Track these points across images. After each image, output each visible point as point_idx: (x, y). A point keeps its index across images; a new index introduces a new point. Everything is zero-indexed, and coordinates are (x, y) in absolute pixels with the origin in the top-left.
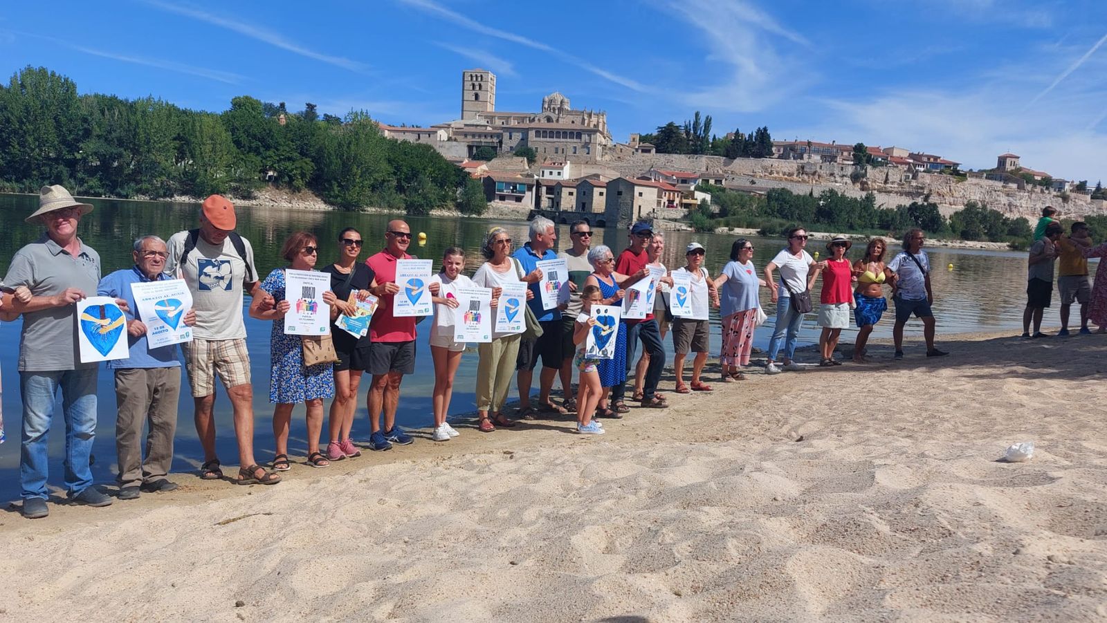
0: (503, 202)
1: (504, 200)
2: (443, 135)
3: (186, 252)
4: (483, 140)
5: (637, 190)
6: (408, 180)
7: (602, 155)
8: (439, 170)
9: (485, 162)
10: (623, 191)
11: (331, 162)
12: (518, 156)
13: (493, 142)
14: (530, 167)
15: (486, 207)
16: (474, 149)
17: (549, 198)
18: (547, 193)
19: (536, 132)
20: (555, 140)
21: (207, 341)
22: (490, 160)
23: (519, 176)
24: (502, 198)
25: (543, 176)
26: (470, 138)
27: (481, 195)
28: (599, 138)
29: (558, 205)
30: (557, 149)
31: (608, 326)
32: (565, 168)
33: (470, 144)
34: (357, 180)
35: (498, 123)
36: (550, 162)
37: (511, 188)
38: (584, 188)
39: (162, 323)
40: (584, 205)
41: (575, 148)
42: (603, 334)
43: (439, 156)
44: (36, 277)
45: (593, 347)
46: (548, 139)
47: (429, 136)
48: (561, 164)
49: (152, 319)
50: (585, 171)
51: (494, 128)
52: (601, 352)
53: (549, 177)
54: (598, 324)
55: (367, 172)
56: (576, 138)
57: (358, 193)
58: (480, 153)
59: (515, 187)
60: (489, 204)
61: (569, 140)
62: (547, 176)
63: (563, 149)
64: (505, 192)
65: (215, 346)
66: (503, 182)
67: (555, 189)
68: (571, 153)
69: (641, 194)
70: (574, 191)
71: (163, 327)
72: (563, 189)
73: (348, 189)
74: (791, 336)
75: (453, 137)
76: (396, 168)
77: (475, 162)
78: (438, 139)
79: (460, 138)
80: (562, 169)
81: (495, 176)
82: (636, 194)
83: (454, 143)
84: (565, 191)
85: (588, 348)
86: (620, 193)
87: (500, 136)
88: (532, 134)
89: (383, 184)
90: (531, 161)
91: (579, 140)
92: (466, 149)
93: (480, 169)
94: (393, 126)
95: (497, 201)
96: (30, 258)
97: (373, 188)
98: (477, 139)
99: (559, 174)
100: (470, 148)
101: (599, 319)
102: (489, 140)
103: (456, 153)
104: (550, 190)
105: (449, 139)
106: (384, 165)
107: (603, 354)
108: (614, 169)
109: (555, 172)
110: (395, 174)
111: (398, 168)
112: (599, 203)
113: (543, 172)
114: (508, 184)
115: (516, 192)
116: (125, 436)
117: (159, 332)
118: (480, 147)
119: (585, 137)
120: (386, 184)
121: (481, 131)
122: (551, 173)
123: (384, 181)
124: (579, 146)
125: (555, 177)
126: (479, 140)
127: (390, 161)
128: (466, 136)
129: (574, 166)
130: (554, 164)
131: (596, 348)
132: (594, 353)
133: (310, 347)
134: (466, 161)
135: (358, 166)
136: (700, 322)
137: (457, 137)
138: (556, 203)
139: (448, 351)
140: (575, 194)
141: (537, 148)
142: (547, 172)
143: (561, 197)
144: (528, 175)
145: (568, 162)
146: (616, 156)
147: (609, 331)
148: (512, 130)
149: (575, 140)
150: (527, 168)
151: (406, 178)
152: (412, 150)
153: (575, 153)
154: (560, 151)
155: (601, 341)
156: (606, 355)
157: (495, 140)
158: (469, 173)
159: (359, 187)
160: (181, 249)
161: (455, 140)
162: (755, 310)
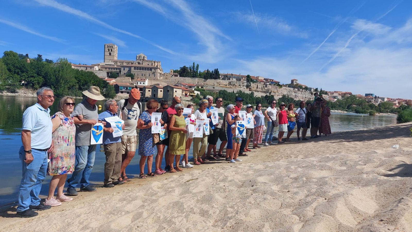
0: (122, 94)
1: (123, 93)
2: (97, 68)
3: (124, 106)
4: (113, 70)
5: (175, 90)
6: (83, 85)
7: (160, 77)
8: (96, 81)
9: (114, 79)
10: (170, 90)
11: (51, 78)
12: (127, 76)
13: (117, 71)
14: (132, 81)
15: (115, 96)
16: (110, 73)
17: (141, 92)
18: (140, 91)
19: (134, 68)
20: (142, 71)
21: (127, 136)
22: (116, 78)
23: (128, 84)
24: (122, 92)
25: (137, 84)
26: (108, 70)
27: (113, 91)
28: (159, 71)
29: (144, 95)
30: (142, 74)
31: (242, 128)
32: (146, 81)
33: (108, 72)
34: (62, 85)
35: (119, 64)
36: (140, 79)
37: (126, 88)
38: (155, 89)
39: (118, 129)
40: (155, 95)
41: (149, 74)
42: (241, 130)
43: (96, 76)
44: (83, 114)
45: (238, 134)
46: (139, 71)
47: (91, 68)
48: (144, 80)
49: (115, 128)
50: (154, 83)
51: (117, 66)
52: (241, 136)
53: (140, 84)
54: (239, 127)
55: (66, 82)
56: (150, 70)
57: (63, 90)
58: (112, 75)
59: (127, 88)
60: (117, 94)
61: (147, 71)
62: (139, 84)
63: (145, 74)
64: (123, 90)
65: (129, 137)
66: (122, 86)
67: (142, 89)
68: (148, 76)
69: (176, 91)
70: (151, 90)
71: (118, 130)
72: (146, 89)
73: (58, 89)
74: (271, 134)
75: (101, 69)
76: (78, 81)
77: (110, 78)
78: (95, 70)
79: (103, 69)
80: (145, 82)
81: (119, 84)
82: (174, 91)
83: (101, 71)
84: (147, 90)
85: (237, 134)
86: (168, 91)
87: (120, 69)
88: (133, 69)
89: (73, 87)
90: (132, 78)
91: (151, 71)
92: (106, 74)
93: (113, 81)
94: (75, 64)
95: (120, 93)
96: (82, 107)
97: (69, 88)
98: (110, 70)
99: (144, 83)
100: (108, 73)
101: (239, 125)
102: (115, 70)
103: (103, 75)
104: (141, 89)
105: (99, 70)
106: (74, 80)
107: (242, 136)
108: (165, 82)
109: (142, 83)
110: (78, 83)
111: (79, 81)
112: (160, 94)
113: (137, 83)
114: (124, 87)
115: (127, 90)
116: (110, 166)
117: (117, 132)
118: (112, 73)
119: (153, 70)
120: (74, 87)
121: (112, 67)
122: (141, 83)
123: (73, 86)
124: (151, 73)
125: (142, 84)
126: (111, 70)
127: (76, 78)
128: (106, 68)
129: (149, 80)
130: (142, 80)
131: (239, 134)
132: (239, 136)
133: (156, 137)
134: (106, 78)
135: (63, 80)
136: (252, 129)
137: (102, 69)
138: (143, 94)
139: (189, 139)
140: (151, 91)
141: (135, 74)
142: (139, 83)
143: (145, 92)
144: (131, 84)
145: (147, 79)
146: (165, 77)
147: (243, 129)
148: (125, 67)
149: (149, 71)
150: (131, 81)
151: (83, 84)
152: (85, 74)
153: (150, 76)
154: (144, 75)
155: (241, 132)
156: (243, 137)
157: (118, 70)
158: (109, 83)
159: (63, 88)
160: (122, 106)
161: (102, 70)
162: (263, 125)
